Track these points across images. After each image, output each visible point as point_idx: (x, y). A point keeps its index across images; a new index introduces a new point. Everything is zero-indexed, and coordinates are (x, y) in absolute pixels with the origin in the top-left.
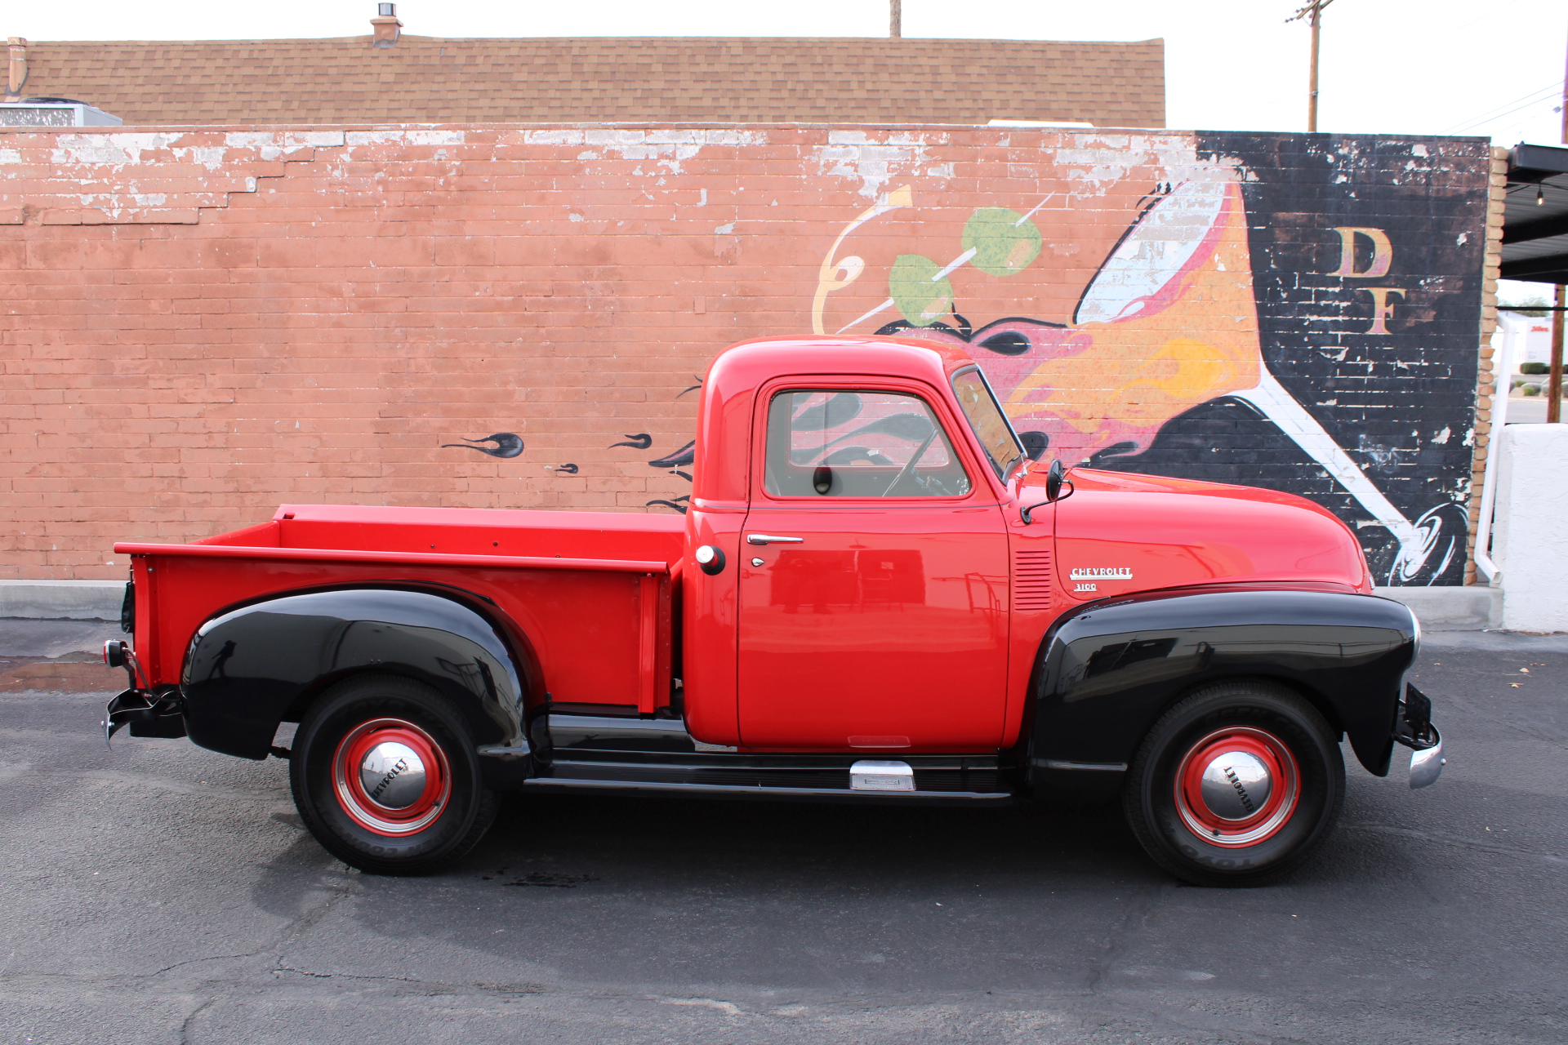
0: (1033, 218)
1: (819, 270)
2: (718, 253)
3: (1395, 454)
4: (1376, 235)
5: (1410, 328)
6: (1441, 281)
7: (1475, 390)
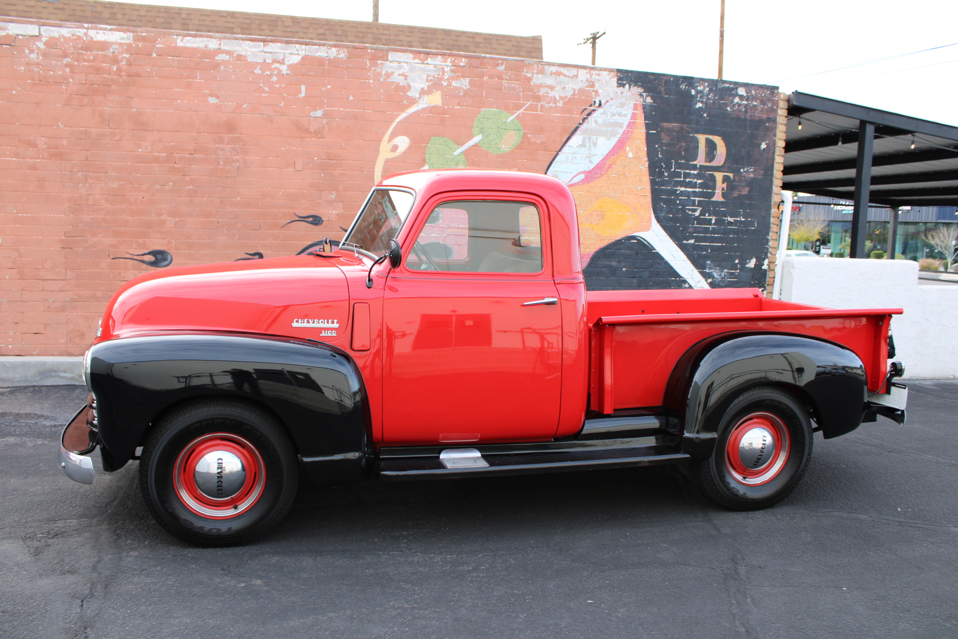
0: (518, 117)
1: (379, 144)
2: (312, 130)
3: (726, 273)
4: (717, 140)
5: (735, 198)
6: (752, 170)
7: (769, 236)
